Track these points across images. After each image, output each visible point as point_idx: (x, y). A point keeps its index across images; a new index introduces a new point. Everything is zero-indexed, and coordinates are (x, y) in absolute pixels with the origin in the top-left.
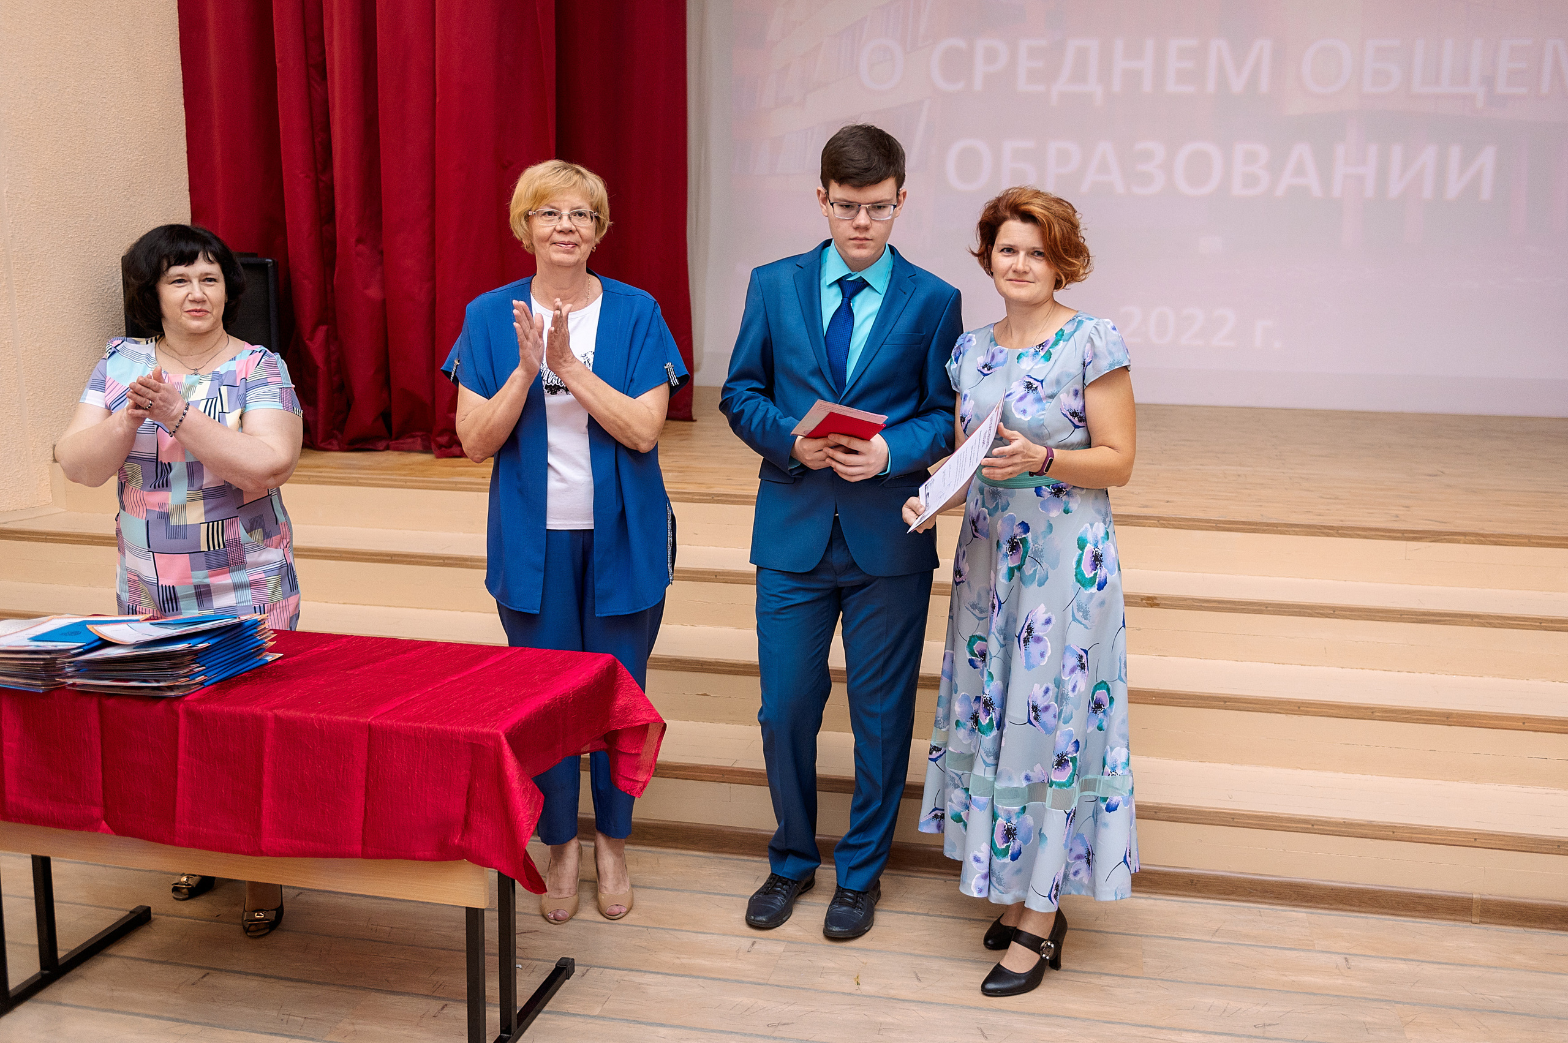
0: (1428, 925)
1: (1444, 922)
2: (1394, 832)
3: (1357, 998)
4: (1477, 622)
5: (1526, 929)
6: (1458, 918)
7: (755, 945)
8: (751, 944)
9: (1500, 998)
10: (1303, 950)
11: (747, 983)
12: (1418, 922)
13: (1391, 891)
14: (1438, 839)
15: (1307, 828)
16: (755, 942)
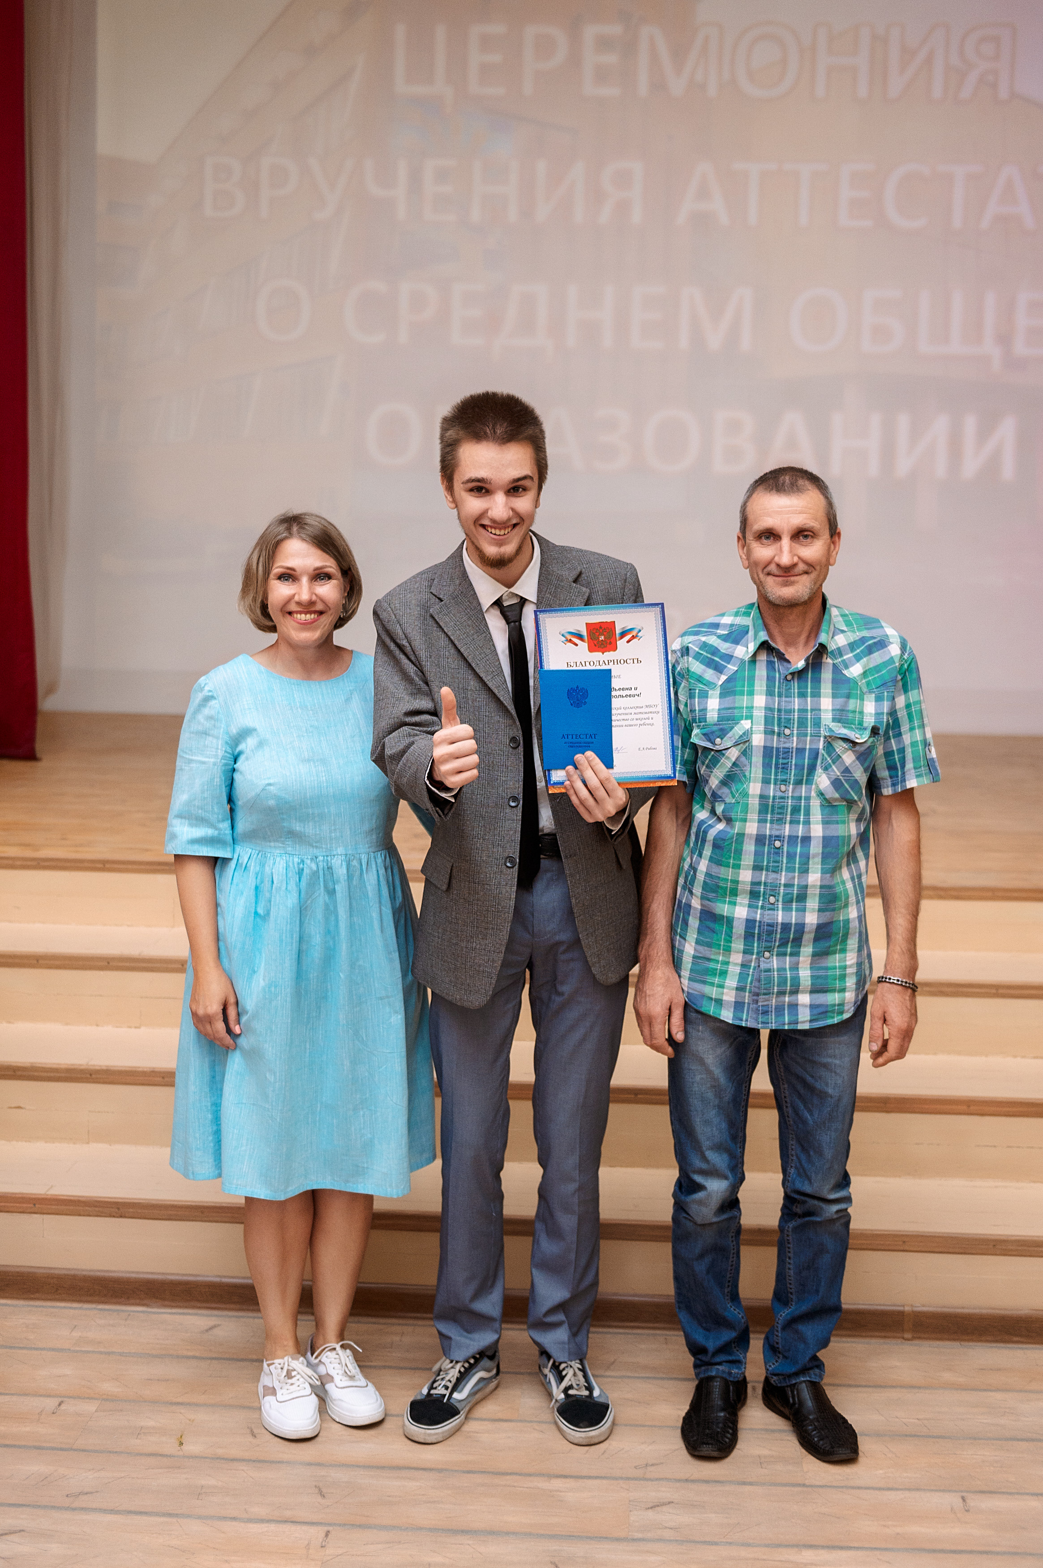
1: (873, 1341)
5: (963, 1344)
6: (890, 1334)
7: (61, 1405)
8: (57, 1404)
9: (916, 1421)
11: (47, 1449)
16: (62, 1402)
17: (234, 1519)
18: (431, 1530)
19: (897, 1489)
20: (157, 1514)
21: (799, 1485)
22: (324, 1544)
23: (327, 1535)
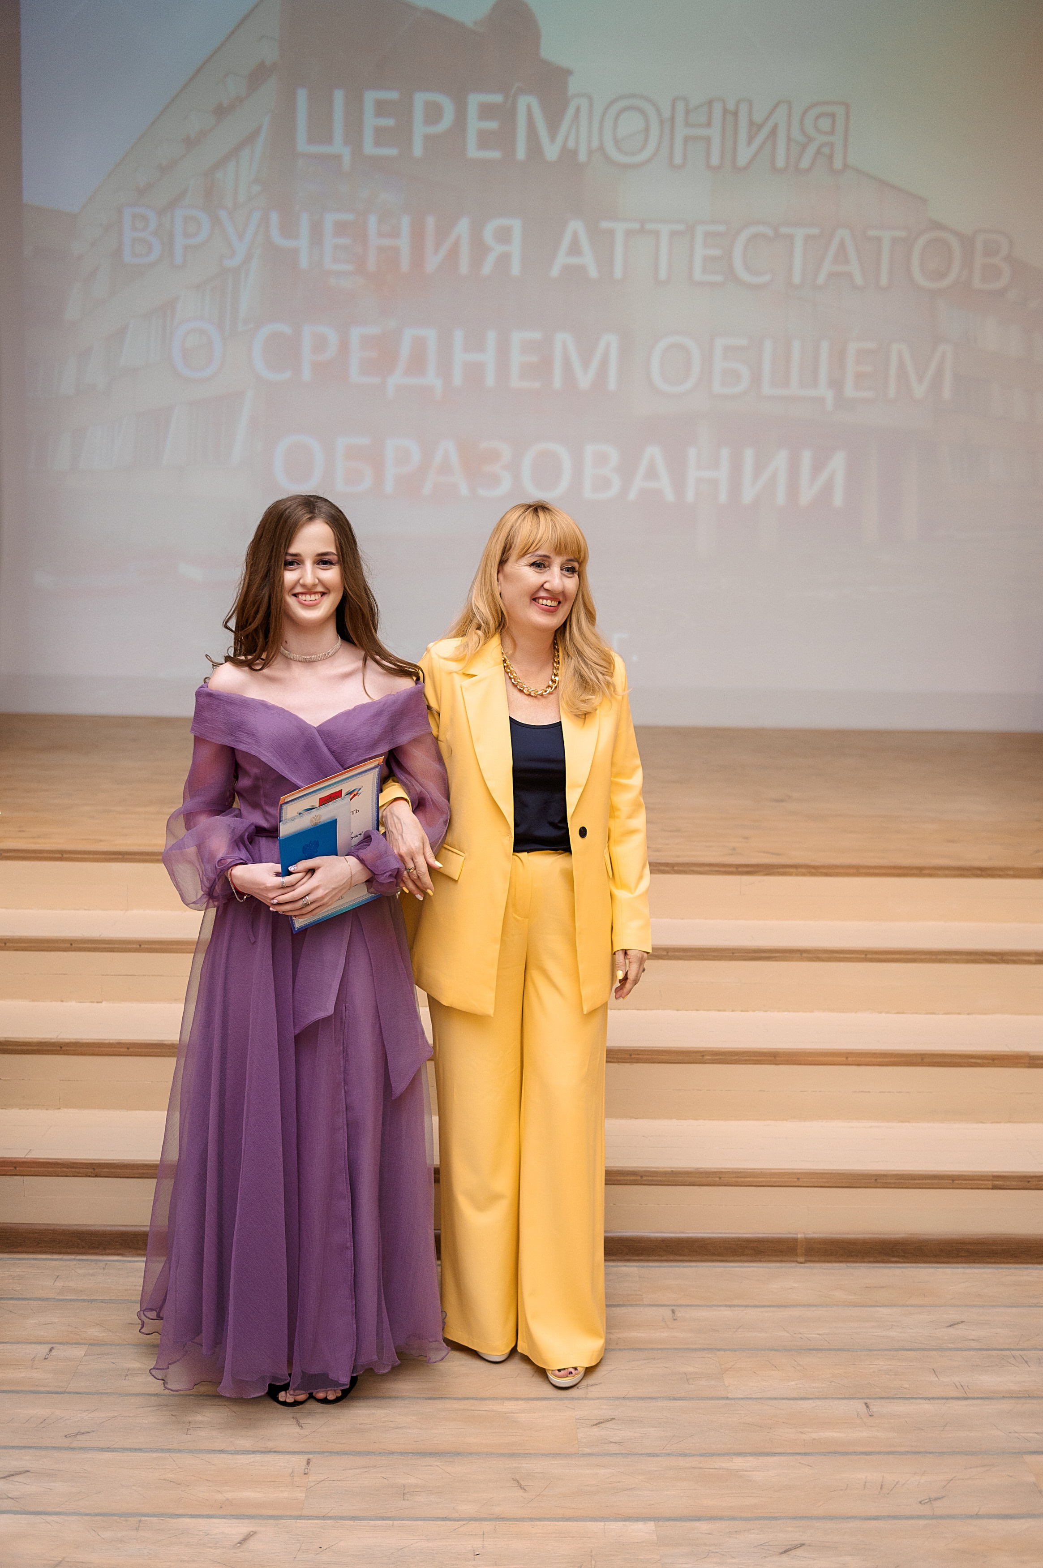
0: (755, 1269)
1: (772, 1265)
2: (720, 1178)
3: (681, 1349)
4: (807, 957)
5: (849, 1264)
6: (786, 1258)
7: (53, 1351)
8: (48, 1350)
9: (818, 1336)
10: (632, 1305)
11: (43, 1393)
12: (746, 1267)
13: (719, 1238)
14: (761, 1182)
15: (637, 1180)
16: (52, 1348)
17: (222, 1451)
18: (401, 1453)
19: (809, 1399)
20: (151, 1450)
21: (723, 1398)
22: (306, 1471)
23: (308, 1463)
